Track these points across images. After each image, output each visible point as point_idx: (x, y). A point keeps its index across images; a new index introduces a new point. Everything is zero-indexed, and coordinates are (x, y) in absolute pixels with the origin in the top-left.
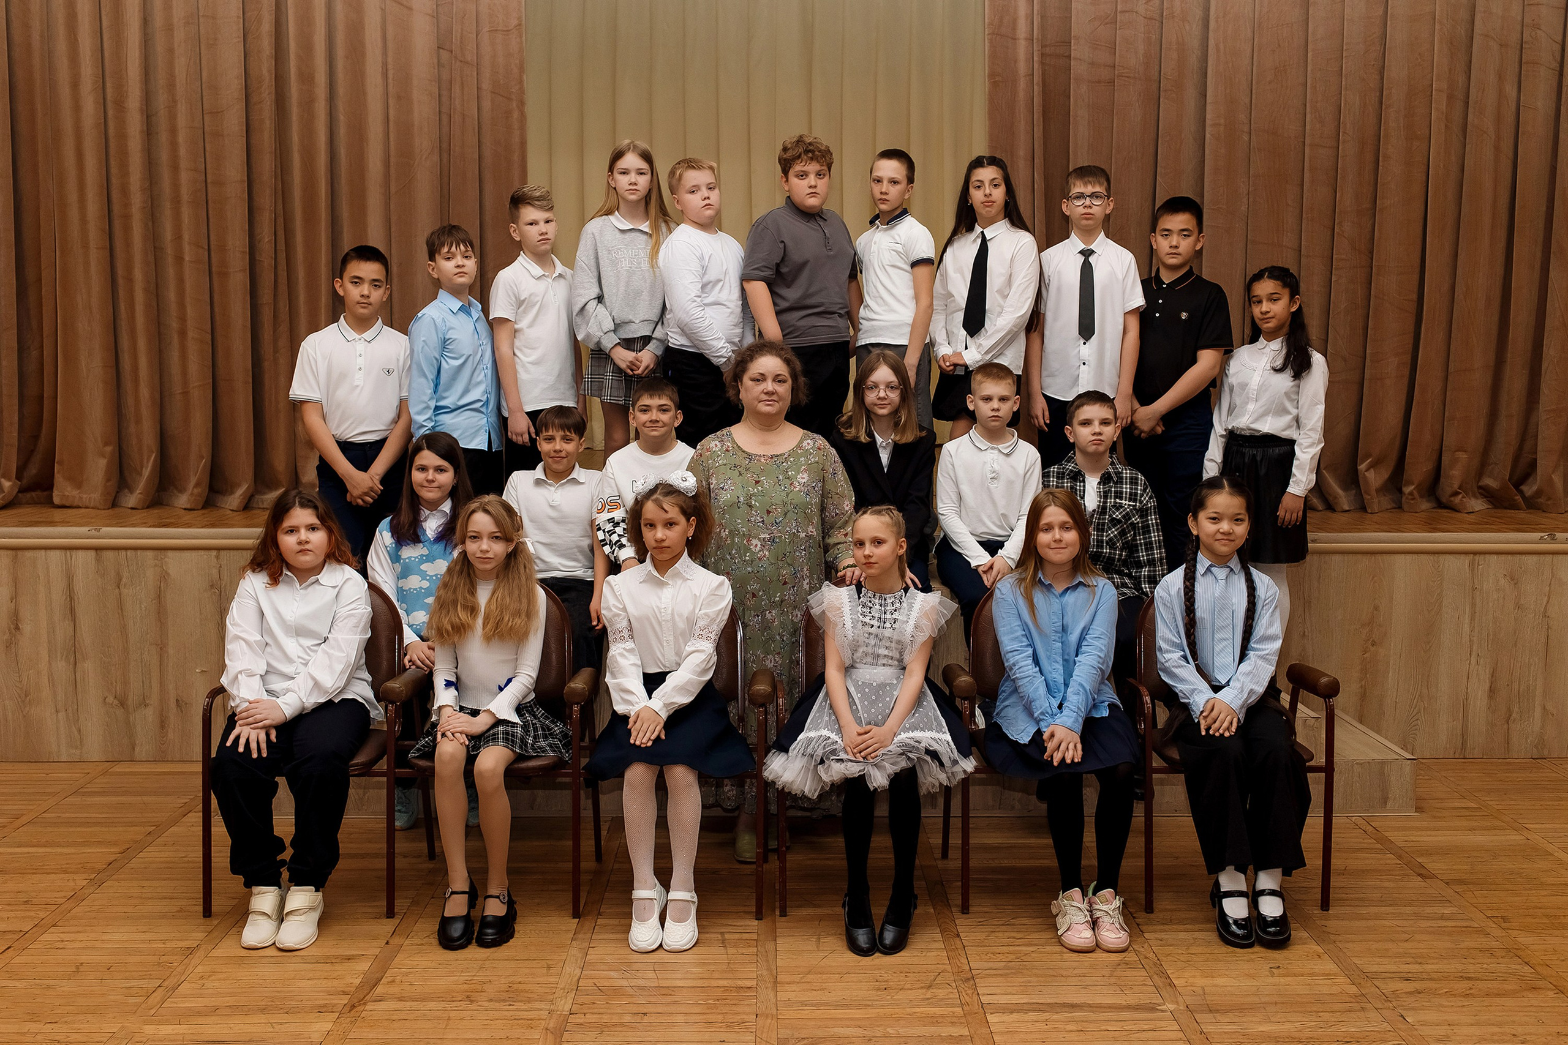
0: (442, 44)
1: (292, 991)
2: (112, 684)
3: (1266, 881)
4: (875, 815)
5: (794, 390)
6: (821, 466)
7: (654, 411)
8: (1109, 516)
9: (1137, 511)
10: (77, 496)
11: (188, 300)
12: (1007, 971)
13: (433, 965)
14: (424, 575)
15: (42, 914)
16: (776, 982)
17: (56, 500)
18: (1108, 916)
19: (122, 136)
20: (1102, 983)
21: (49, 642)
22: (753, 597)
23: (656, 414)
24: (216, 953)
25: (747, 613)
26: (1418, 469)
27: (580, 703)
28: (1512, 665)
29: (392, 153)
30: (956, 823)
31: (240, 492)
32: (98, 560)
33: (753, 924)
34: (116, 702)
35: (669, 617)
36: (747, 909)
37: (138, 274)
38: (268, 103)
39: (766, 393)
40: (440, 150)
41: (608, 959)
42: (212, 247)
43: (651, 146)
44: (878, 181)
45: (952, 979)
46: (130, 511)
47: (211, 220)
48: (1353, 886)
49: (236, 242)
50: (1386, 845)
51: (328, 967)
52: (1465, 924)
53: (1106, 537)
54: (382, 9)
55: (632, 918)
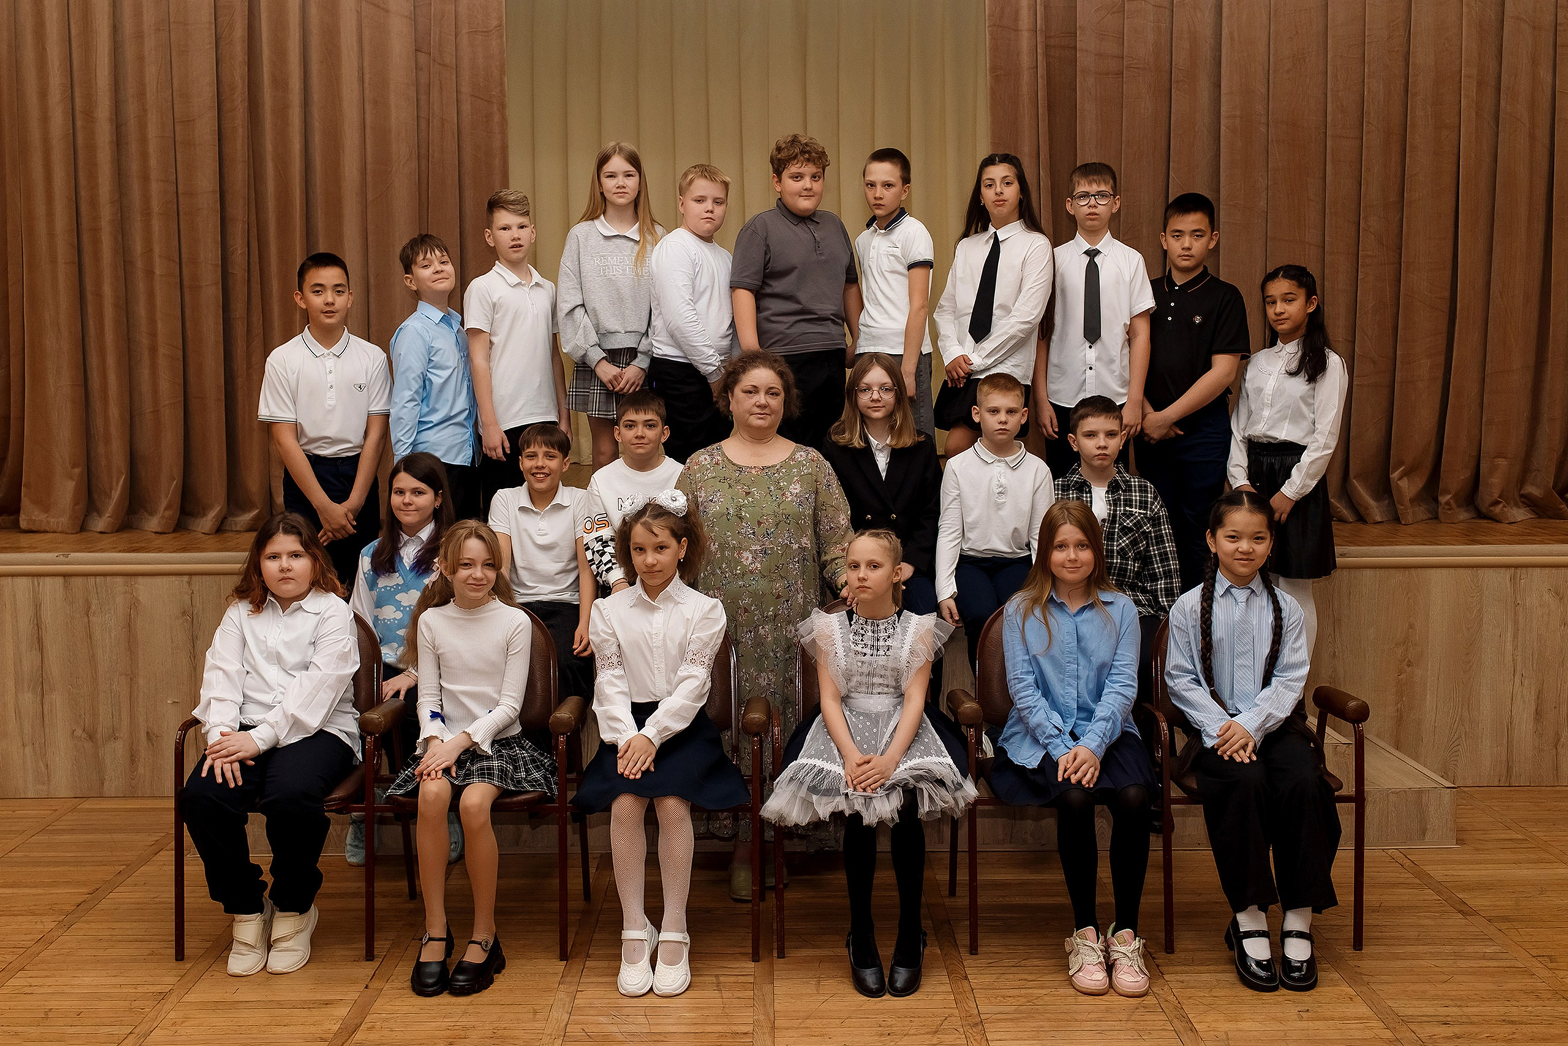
0: (419, 48)
1: (267, 1038)
2: (80, 716)
3: (1295, 921)
4: (878, 850)
5: (787, 403)
6: (815, 478)
7: (640, 427)
8: (1120, 525)
9: (1149, 519)
10: (45, 520)
11: (159, 315)
12: (1018, 1016)
13: (414, 1010)
14: (398, 606)
15: (9, 958)
16: (773, 1028)
17: (23, 524)
18: (1126, 958)
19: (91, 147)
20: (1119, 1028)
21: (16, 673)
22: (745, 612)
23: (642, 430)
24: (190, 998)
25: (739, 630)
26: (1455, 478)
27: (566, 734)
28: (1559, 686)
29: (369, 160)
30: (963, 859)
31: (212, 514)
32: (66, 587)
33: (750, 966)
34: (84, 735)
35: (660, 644)
36: (743, 950)
37: (107, 290)
38: (241, 111)
39: (758, 406)
40: (418, 156)
41: (597, 1003)
42: (184, 260)
43: (638, 148)
44: (872, 185)
45: (960, 1023)
46: (99, 535)
47: (182, 233)
48: (1388, 923)
49: (208, 254)
50: (1424, 879)
51: (305, 1012)
52: (1509, 964)
53: (1117, 546)
54: (358, 12)
55: (621, 960)
